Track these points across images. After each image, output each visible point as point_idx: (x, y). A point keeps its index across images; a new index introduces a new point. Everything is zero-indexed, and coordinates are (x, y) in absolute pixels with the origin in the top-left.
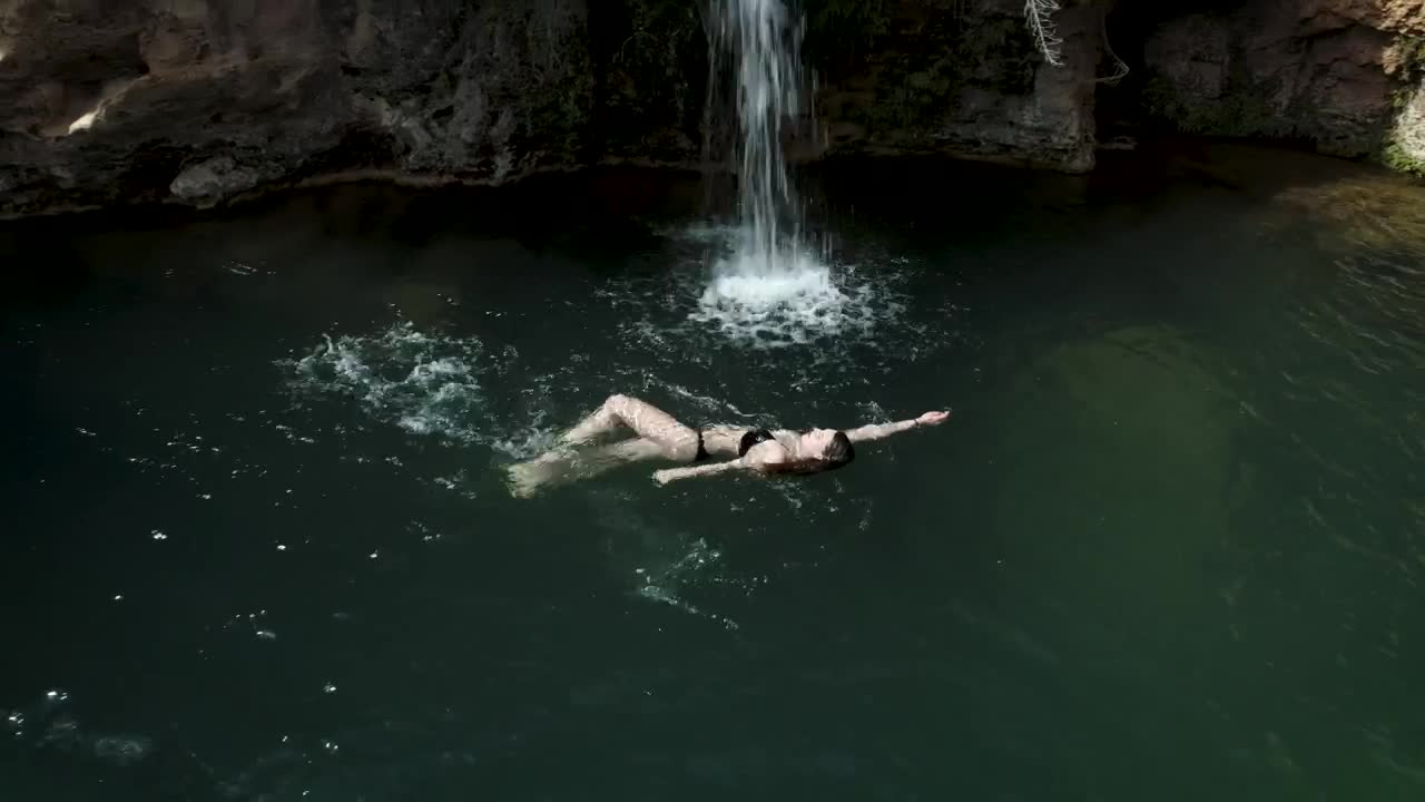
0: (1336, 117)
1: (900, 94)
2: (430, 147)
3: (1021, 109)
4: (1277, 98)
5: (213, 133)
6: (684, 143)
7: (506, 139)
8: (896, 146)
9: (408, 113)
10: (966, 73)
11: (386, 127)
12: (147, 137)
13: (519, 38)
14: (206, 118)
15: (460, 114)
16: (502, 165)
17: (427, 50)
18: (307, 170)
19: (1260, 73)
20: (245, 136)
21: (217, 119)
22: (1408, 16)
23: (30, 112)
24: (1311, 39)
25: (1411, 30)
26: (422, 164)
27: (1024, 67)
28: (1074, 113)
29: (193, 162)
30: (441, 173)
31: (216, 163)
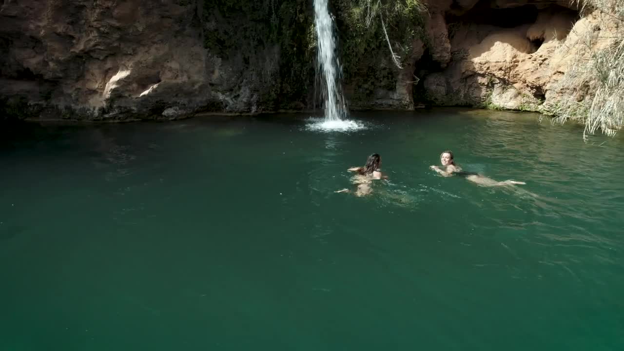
0: (476, 97)
1: (361, 90)
2: (233, 104)
3: (393, 94)
4: (460, 95)
5: (174, 99)
6: (302, 105)
7: (255, 102)
8: (360, 106)
9: (227, 96)
10: (378, 84)
11: (221, 100)
12: (158, 99)
13: (259, 75)
14: (174, 95)
15: (242, 96)
16: (254, 109)
17: (233, 79)
18: (197, 112)
19: (455, 89)
20: (182, 101)
21: (177, 95)
22: (487, 70)
23: (130, 91)
24: (466, 78)
25: (489, 73)
26: (231, 110)
27: (393, 83)
28: (407, 94)
29: (168, 107)
30: (236, 113)
31: (175, 108)
